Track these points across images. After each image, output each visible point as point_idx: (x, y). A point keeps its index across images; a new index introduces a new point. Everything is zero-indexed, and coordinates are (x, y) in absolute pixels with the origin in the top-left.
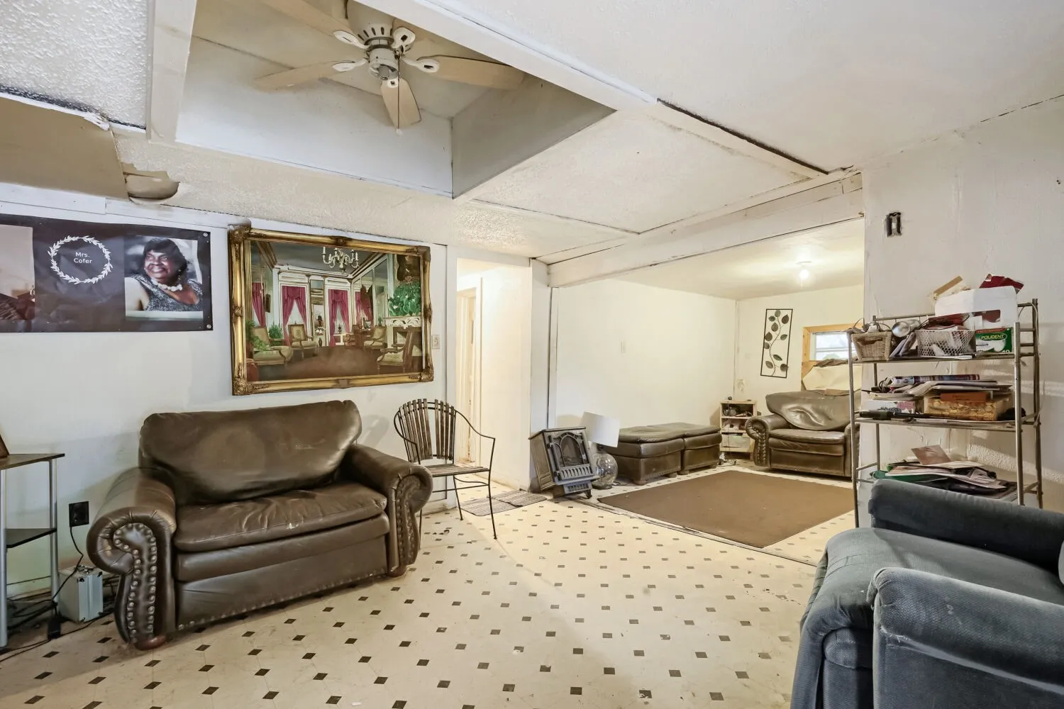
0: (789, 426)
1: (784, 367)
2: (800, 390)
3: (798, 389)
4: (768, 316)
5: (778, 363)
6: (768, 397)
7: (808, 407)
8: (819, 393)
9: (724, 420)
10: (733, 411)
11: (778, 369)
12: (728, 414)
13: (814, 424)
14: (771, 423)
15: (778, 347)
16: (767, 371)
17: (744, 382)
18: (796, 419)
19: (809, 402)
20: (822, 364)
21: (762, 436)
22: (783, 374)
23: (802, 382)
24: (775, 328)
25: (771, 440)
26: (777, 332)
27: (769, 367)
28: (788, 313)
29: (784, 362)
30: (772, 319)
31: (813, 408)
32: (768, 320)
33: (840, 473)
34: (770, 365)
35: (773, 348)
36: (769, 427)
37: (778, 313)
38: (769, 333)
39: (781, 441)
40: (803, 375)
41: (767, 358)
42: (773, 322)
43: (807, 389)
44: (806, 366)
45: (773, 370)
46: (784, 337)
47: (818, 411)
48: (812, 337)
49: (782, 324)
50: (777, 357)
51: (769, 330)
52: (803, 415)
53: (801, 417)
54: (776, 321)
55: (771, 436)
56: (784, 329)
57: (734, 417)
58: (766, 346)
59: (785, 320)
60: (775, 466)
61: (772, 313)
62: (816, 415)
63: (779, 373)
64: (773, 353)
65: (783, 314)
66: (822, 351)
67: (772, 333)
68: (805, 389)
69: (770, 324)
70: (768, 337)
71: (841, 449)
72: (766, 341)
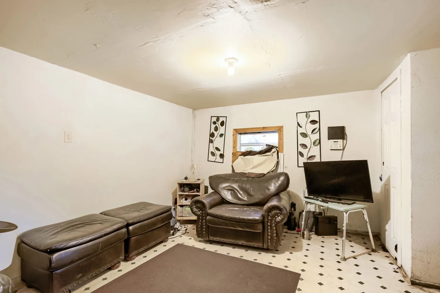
0: (223, 202)
1: (222, 156)
2: (232, 173)
3: (230, 172)
4: (212, 121)
5: (218, 153)
6: (210, 178)
7: (235, 186)
8: (243, 174)
9: (180, 195)
10: (186, 189)
11: (218, 157)
12: (183, 191)
13: (239, 199)
14: (209, 203)
15: (218, 142)
16: (212, 158)
17: (195, 166)
18: (228, 196)
19: (236, 182)
20: (245, 154)
21: (202, 214)
22: (221, 160)
23: (232, 166)
24: (216, 129)
25: (208, 217)
26: (218, 132)
27: (212, 155)
28: (224, 119)
29: (222, 152)
30: (215, 123)
31: (239, 187)
32: (212, 123)
33: (260, 245)
34: (213, 154)
35: (215, 143)
36: (208, 206)
37: (218, 119)
38: (213, 132)
39: (216, 219)
40: (233, 162)
41: (212, 149)
42: (215, 125)
43: (236, 172)
44: (235, 155)
45: (215, 157)
46: (221, 135)
47: (242, 189)
48: (239, 136)
49: (220, 126)
50: (217, 149)
51: (213, 130)
52: (232, 192)
53: (231, 194)
54: (217, 125)
55: (208, 214)
56: (221, 130)
57: (187, 193)
58: (211, 141)
59: (222, 124)
60: (211, 238)
61: (214, 119)
62: (241, 192)
63: (219, 159)
64: (215, 146)
65: (221, 120)
66: (245, 145)
67: (215, 132)
68: (234, 171)
69: (213, 126)
70: (212, 135)
71: (260, 226)
72: (211, 138)
